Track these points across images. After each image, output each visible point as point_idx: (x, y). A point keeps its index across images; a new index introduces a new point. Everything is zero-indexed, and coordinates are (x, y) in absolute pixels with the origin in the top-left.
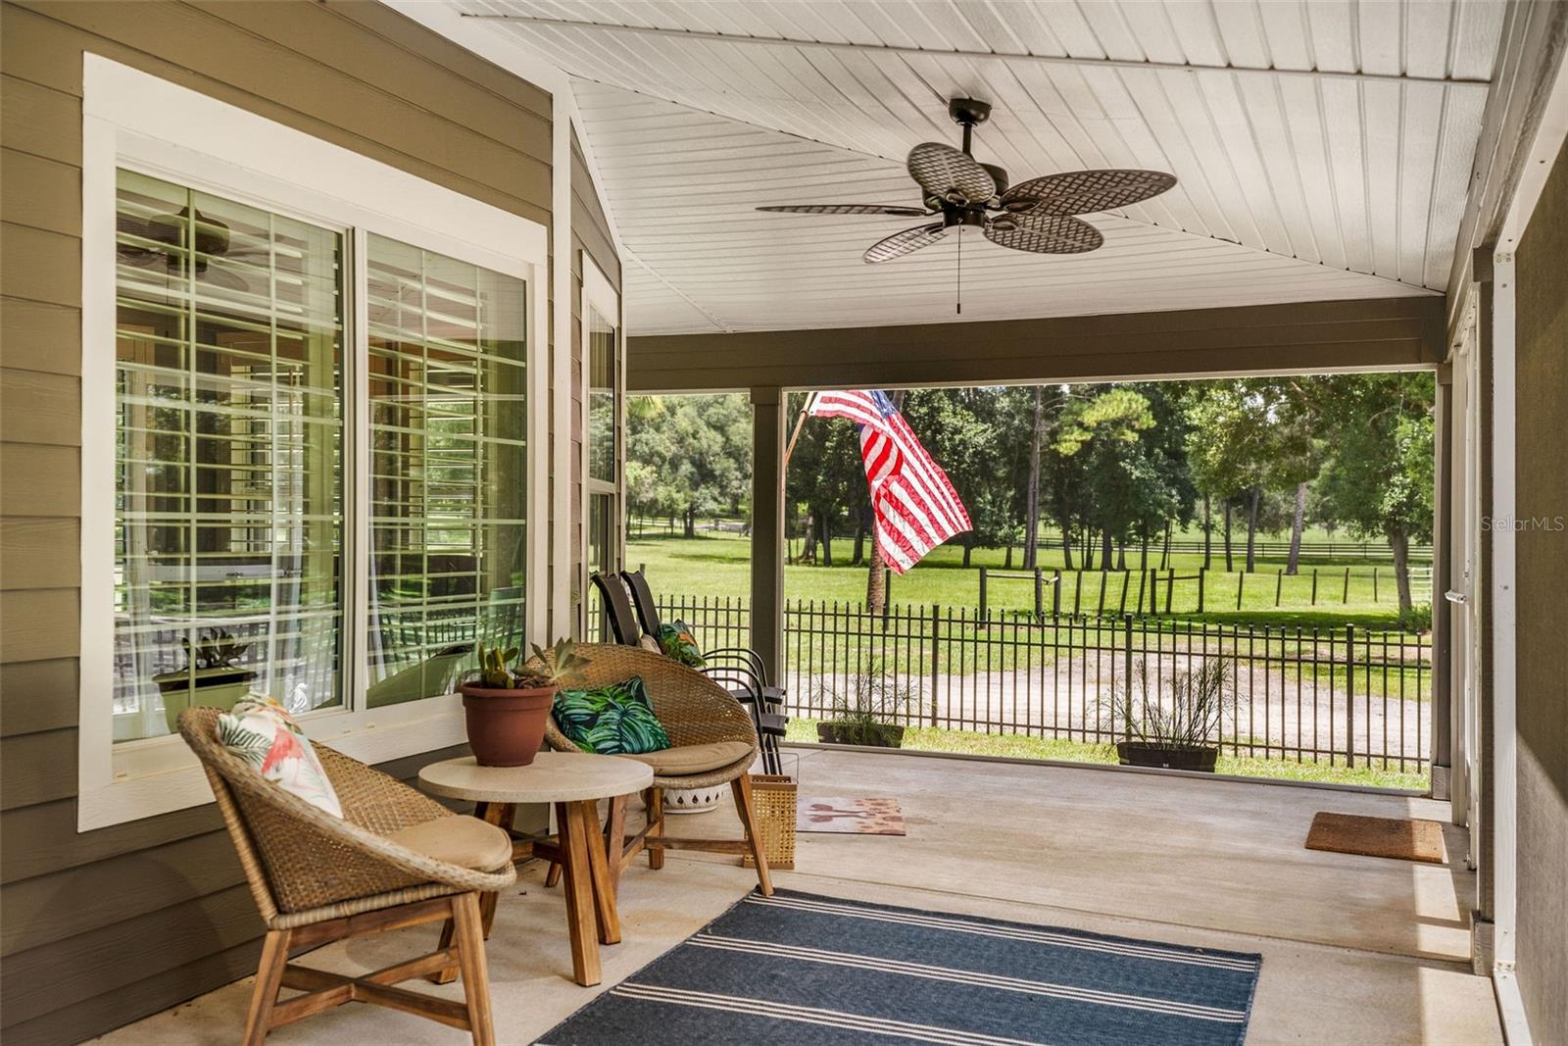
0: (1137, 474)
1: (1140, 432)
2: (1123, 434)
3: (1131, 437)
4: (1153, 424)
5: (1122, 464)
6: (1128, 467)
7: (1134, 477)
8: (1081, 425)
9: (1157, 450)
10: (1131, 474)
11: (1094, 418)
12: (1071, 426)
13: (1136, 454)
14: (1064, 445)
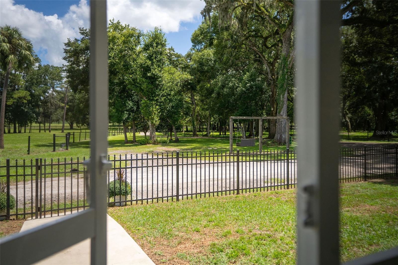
0: (26, 110)
1: (27, 100)
2: (23, 101)
3: (25, 101)
4: (30, 99)
5: (22, 108)
6: (24, 109)
7: (25, 111)
8: (12, 98)
9: (30, 105)
10: (25, 110)
11: (16, 96)
12: (10, 98)
13: (25, 105)
14: (8, 102)
